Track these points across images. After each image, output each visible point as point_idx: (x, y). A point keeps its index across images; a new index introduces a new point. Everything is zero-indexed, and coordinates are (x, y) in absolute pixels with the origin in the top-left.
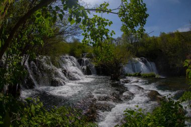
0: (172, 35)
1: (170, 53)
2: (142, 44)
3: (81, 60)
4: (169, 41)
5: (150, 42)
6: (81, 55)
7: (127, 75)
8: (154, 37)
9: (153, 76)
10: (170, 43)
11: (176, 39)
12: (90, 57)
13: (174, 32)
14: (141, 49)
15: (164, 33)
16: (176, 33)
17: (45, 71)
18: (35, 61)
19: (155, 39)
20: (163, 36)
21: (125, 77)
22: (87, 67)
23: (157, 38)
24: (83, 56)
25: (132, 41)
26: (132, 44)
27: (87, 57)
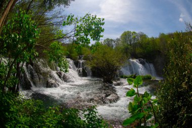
0: (171, 35)
2: (141, 45)
5: (148, 43)
6: (78, 57)
7: (122, 77)
9: (149, 78)
12: (86, 58)
14: (138, 50)
16: (175, 33)
18: (32, 64)
20: (163, 37)
21: (119, 80)
22: (83, 69)
23: (156, 38)
24: (80, 58)
25: (130, 43)
26: (130, 45)
27: (83, 59)
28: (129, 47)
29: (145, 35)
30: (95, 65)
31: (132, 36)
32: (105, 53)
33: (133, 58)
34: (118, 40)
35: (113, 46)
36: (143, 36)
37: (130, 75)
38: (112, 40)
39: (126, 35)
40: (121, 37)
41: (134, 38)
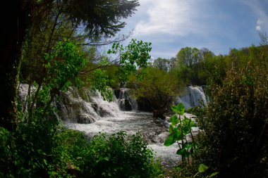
0: (245, 51)
3: (119, 91)
6: (119, 84)
11: (251, 57)
12: (130, 86)
15: (235, 50)
16: (250, 48)
17: (70, 106)
23: (226, 56)
24: (122, 86)
26: (191, 66)
27: (127, 87)
28: (189, 69)
29: (210, 52)
30: (142, 96)
31: (193, 55)
32: (155, 79)
33: (194, 85)
34: (174, 60)
35: (166, 69)
36: (208, 54)
37: (190, 108)
38: (165, 60)
39: (185, 53)
40: (178, 55)
41: (196, 57)
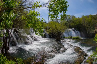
0: (88, 16)
1: (87, 26)
2: (73, 22)
4: (86, 20)
7: (65, 38)
8: (78, 18)
9: (78, 38)
10: (87, 20)
11: (90, 19)
12: (46, 29)
13: (89, 15)
14: (72, 24)
15: (84, 16)
16: (90, 15)
19: (79, 19)
20: (83, 17)
22: (44, 34)
23: (80, 18)
25: (67, 20)
26: (67, 21)
30: (51, 32)
31: (68, 17)
33: (69, 28)
